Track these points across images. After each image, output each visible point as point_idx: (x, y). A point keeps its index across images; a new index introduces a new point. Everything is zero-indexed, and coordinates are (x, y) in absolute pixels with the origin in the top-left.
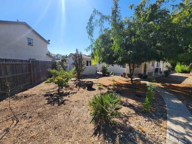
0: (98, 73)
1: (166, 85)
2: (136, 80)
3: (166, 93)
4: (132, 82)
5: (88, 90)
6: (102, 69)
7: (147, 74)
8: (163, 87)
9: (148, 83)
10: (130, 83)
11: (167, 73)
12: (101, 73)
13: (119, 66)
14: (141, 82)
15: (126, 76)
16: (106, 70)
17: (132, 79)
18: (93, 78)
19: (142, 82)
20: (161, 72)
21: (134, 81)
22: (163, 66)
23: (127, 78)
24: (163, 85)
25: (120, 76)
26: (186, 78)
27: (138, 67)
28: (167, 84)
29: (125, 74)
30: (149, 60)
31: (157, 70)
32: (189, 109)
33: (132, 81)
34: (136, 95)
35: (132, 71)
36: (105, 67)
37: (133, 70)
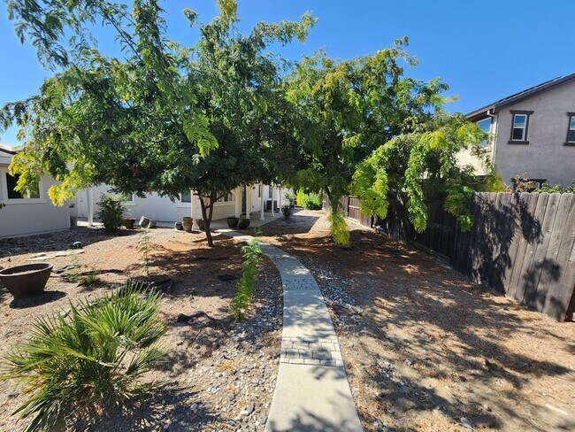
0: (80, 223)
1: (286, 240)
2: (222, 236)
3: (284, 258)
4: (210, 244)
5: (14, 305)
6: (99, 209)
7: (248, 217)
8: (280, 244)
9: (249, 239)
10: (205, 245)
11: (288, 211)
12: (99, 225)
13: (167, 198)
14: (235, 238)
15: (195, 227)
16: (120, 211)
17: (208, 235)
18: (54, 249)
19: (238, 239)
20: (277, 210)
21: (216, 238)
22: (281, 195)
23: (198, 233)
24: (280, 240)
25: (176, 230)
26: (317, 218)
27: (226, 200)
28: (286, 236)
29: (189, 221)
30: (248, 180)
31: (268, 206)
32: (317, 282)
33: (210, 239)
34: (220, 277)
35: (208, 210)
36: (112, 203)
37: (211, 206)
